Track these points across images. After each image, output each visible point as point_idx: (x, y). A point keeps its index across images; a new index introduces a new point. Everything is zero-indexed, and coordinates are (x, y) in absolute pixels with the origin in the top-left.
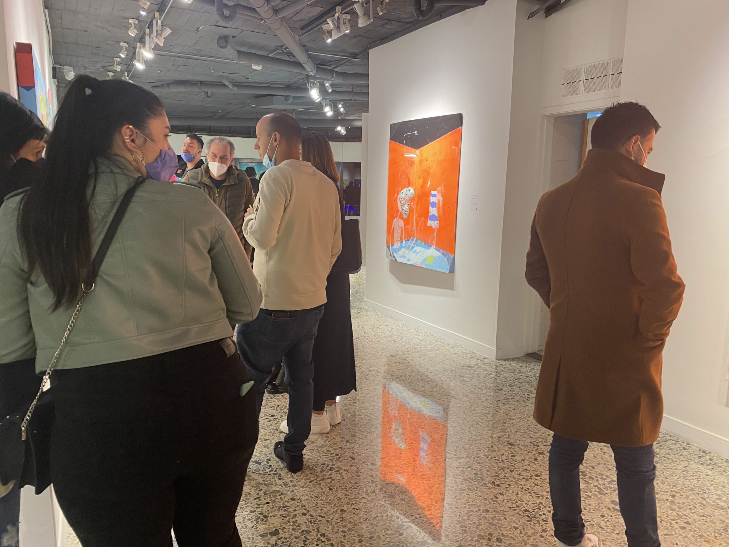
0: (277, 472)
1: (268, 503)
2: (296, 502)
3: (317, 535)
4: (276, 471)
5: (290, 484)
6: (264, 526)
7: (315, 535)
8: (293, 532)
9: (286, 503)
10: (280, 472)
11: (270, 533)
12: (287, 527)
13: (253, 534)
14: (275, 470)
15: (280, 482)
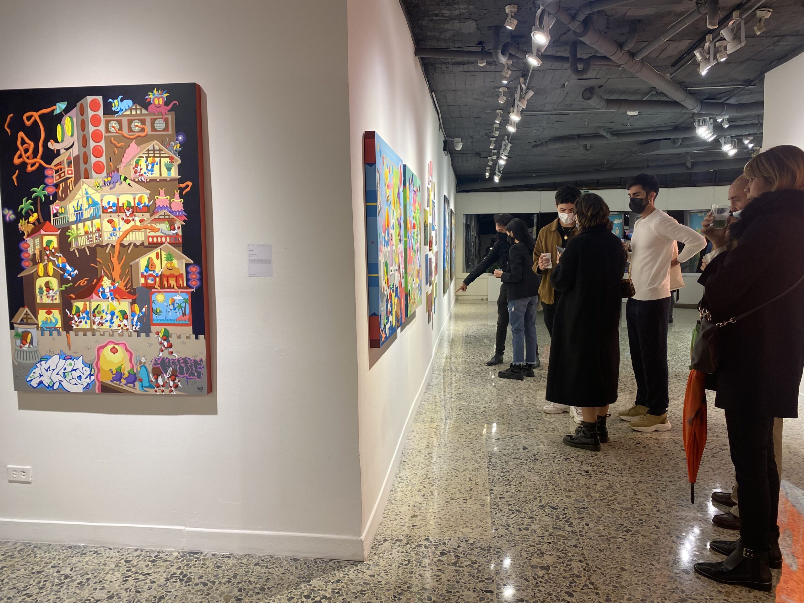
2: (577, 550)
3: (586, 581)
7: (584, 581)
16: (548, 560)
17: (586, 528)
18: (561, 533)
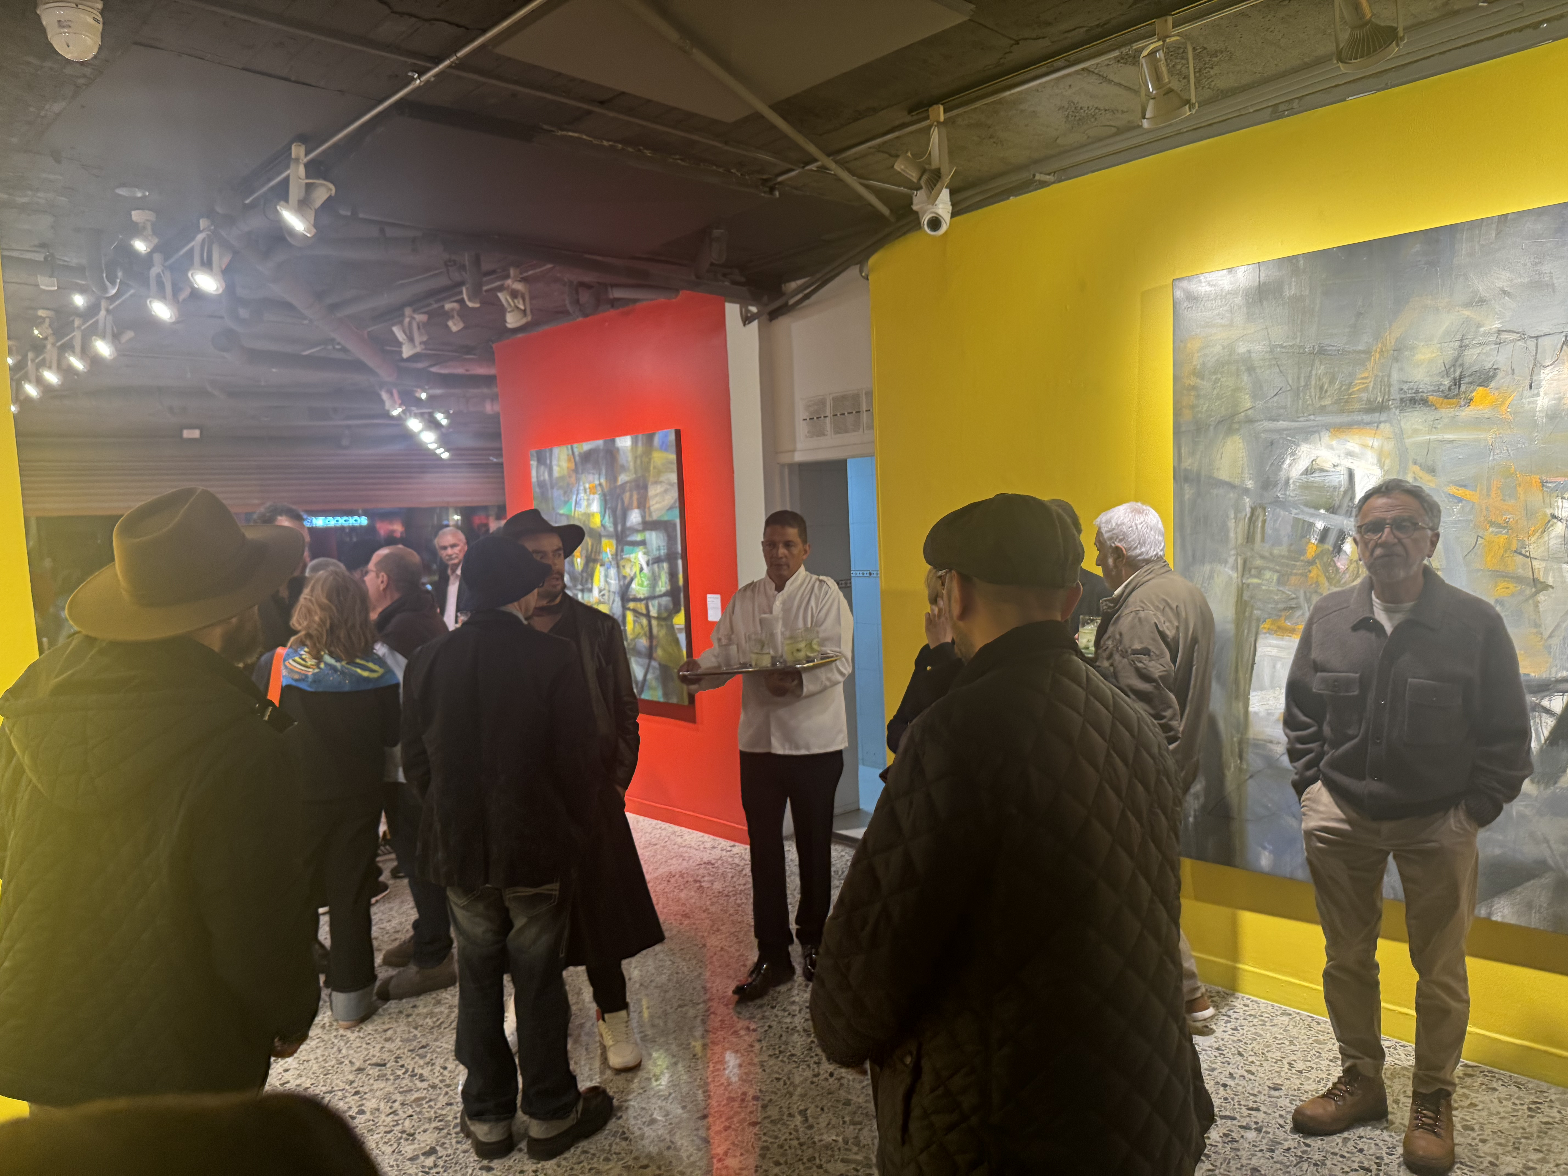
0: (416, 1071)
1: (412, 1116)
4: (413, 1071)
5: (441, 1085)
6: (412, 1147)
8: (459, 1146)
9: (439, 1112)
10: (420, 1071)
11: (423, 1154)
12: (447, 1141)
13: (396, 1160)
14: (411, 1070)
15: (424, 1085)
16: (427, 1139)
17: (446, 1073)
18: (416, 1095)
